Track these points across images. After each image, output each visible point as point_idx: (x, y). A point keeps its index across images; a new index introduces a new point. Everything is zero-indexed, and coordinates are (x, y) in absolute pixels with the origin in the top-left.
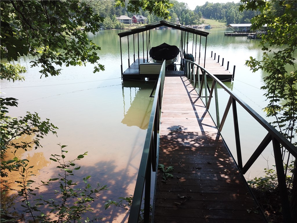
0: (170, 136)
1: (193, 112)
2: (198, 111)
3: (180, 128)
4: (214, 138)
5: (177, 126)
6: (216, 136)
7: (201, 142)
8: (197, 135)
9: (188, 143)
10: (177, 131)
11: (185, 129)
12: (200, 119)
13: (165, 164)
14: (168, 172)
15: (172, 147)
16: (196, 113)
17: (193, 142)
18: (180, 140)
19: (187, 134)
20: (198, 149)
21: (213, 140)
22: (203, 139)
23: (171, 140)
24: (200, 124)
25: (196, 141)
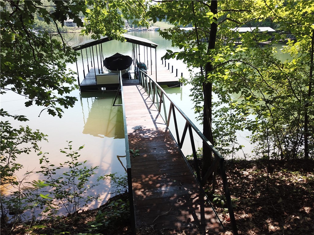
0: (134, 133)
1: (149, 115)
2: (152, 114)
3: (141, 127)
4: (164, 131)
5: (138, 126)
6: (165, 129)
7: (156, 135)
8: (153, 130)
9: (147, 136)
10: (139, 129)
11: (144, 127)
12: (154, 119)
13: (133, 149)
14: (136, 153)
15: (137, 139)
16: (151, 116)
17: (150, 135)
18: (141, 135)
19: (146, 130)
20: (154, 139)
21: (164, 132)
22: (157, 132)
23: (135, 135)
24: (155, 123)
25: (152, 134)
